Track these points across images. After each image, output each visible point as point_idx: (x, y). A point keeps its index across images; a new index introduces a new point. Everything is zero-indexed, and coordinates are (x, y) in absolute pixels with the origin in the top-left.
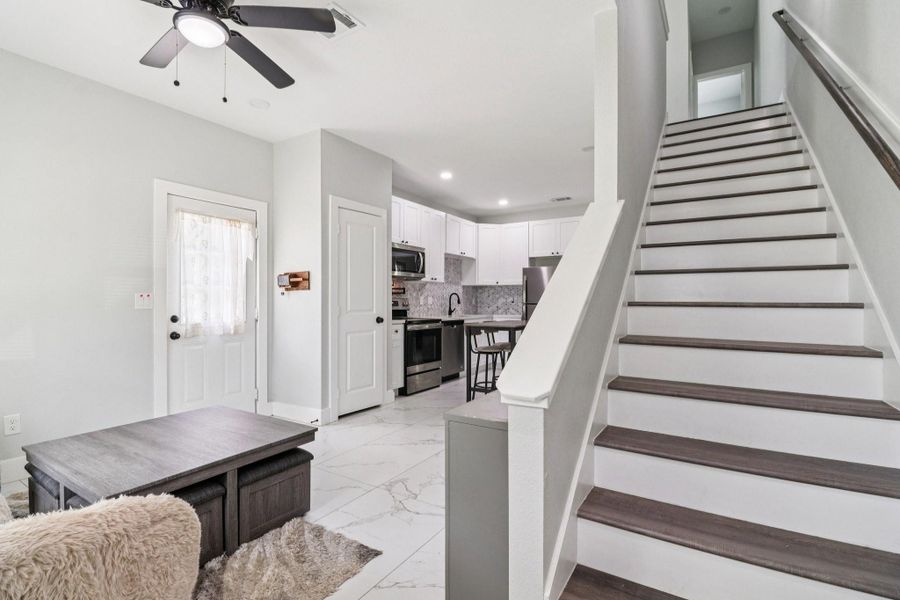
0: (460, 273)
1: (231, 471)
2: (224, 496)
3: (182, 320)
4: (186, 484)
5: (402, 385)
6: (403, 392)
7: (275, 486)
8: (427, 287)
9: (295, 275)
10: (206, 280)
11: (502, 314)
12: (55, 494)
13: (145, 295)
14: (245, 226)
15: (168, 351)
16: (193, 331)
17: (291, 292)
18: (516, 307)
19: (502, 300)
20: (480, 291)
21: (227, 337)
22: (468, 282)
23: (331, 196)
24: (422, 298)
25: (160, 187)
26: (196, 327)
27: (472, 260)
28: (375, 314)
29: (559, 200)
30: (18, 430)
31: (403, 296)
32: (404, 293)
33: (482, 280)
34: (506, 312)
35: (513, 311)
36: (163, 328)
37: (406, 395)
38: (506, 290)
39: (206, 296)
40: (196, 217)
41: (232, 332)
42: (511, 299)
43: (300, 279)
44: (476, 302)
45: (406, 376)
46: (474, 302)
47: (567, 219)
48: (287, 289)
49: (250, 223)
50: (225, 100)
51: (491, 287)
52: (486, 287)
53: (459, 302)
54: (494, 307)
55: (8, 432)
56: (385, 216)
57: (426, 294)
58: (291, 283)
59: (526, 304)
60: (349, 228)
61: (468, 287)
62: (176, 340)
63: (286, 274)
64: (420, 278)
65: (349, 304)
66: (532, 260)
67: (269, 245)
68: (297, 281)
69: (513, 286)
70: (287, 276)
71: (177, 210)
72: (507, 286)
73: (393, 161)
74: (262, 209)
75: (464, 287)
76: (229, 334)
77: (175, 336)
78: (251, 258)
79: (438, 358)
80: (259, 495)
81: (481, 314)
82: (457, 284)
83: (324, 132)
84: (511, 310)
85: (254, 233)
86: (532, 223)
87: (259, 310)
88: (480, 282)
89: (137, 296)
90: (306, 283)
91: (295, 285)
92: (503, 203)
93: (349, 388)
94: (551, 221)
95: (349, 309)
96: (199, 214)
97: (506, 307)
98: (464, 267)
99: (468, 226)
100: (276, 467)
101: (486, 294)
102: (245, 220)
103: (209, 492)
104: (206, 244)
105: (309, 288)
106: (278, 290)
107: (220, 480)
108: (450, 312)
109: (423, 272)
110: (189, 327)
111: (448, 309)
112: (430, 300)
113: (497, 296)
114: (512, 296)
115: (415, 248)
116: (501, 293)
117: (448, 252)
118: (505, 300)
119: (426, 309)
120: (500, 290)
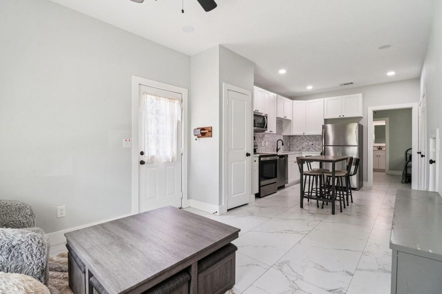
0: (282, 128)
1: (194, 263)
2: (189, 282)
3: (146, 154)
4: (168, 276)
5: (257, 192)
6: (258, 196)
7: (216, 270)
8: (267, 136)
9: (203, 129)
10: (158, 132)
11: (306, 151)
12: (83, 270)
13: (128, 140)
14: (177, 102)
15: (139, 171)
16: (151, 160)
17: (200, 138)
18: (315, 147)
19: (305, 144)
20: (292, 138)
21: (168, 163)
22: (286, 133)
23: (224, 83)
24: (263, 142)
25: (136, 80)
26: (152, 158)
27: (289, 121)
28: (246, 151)
29: (345, 84)
30: (64, 215)
33: (294, 132)
34: (308, 150)
35: (313, 150)
36: (137, 158)
37: (260, 197)
38: (308, 138)
39: (158, 140)
40: (153, 97)
41: (171, 161)
42: (311, 143)
43: (207, 131)
44: (290, 145)
45: (260, 187)
46: (288, 145)
48: (198, 137)
49: (179, 100)
50: (183, 11)
51: (299, 136)
52: (296, 136)
53: (283, 145)
55: (59, 216)
56: (250, 95)
57: (265, 140)
58: (201, 133)
59: (325, 146)
60: (233, 101)
61: (286, 136)
62: (143, 165)
63: (198, 128)
64: (264, 131)
65: (233, 145)
66: (326, 120)
67: (188, 112)
68: (205, 133)
69: (312, 135)
70: (199, 130)
71: (144, 93)
72: (309, 136)
73: (254, 63)
74: (184, 92)
75: (283, 136)
76: (169, 162)
77: (142, 163)
78: (180, 120)
79: (276, 177)
80: (209, 277)
81: (292, 151)
82: (281, 134)
83: (220, 46)
84: (311, 149)
85: (181, 106)
86: (326, 99)
87: (183, 149)
89: (124, 140)
90: (210, 133)
91: (203, 135)
92: (310, 88)
93: (232, 194)
94: (339, 97)
95: (233, 148)
96: (155, 95)
97: (308, 148)
98: (284, 125)
99: (288, 101)
100: (218, 257)
101: (295, 140)
102: (176, 99)
103: (181, 279)
104: (158, 112)
105: (211, 136)
106: (193, 137)
107: (187, 270)
108: (277, 150)
109: (266, 127)
110: (149, 158)
112: (267, 143)
113: (303, 141)
114: (312, 141)
115: (262, 113)
116: (305, 140)
117: (278, 116)
118: (307, 144)
119: (265, 148)
120: (304, 137)
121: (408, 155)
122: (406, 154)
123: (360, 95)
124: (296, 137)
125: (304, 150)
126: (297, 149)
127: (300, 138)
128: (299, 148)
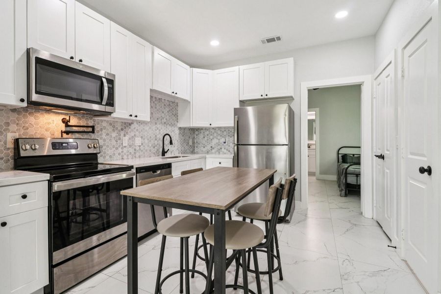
0: (176, 115)
8: (133, 126)
11: (215, 153)
18: (227, 147)
19: (215, 141)
20: (197, 133)
22: (183, 124)
27: (186, 102)
29: (268, 41)
31: (93, 136)
32: (93, 132)
33: (196, 122)
34: (219, 151)
35: (225, 151)
38: (219, 132)
42: (223, 140)
44: (193, 143)
46: (191, 143)
47: (275, 62)
51: (206, 129)
52: (202, 129)
53: (171, 143)
54: (209, 147)
57: (132, 134)
59: (237, 145)
61: (185, 129)
64: (109, 114)
66: (242, 102)
72: (220, 128)
75: (180, 128)
81: (197, 153)
82: (173, 125)
84: (223, 149)
86: (241, 67)
88: (195, 124)
92: (215, 43)
97: (219, 147)
98: (180, 109)
101: (201, 136)
108: (164, 153)
111: (161, 150)
112: (138, 141)
113: (211, 137)
114: (224, 137)
115: (98, 70)
116: (215, 135)
117: (155, 88)
118: (218, 141)
119: (132, 150)
120: (213, 131)
121: (340, 155)
122: (338, 154)
123: (291, 60)
124: (202, 131)
125: (213, 151)
126: (204, 150)
127: (207, 132)
128: (206, 148)
